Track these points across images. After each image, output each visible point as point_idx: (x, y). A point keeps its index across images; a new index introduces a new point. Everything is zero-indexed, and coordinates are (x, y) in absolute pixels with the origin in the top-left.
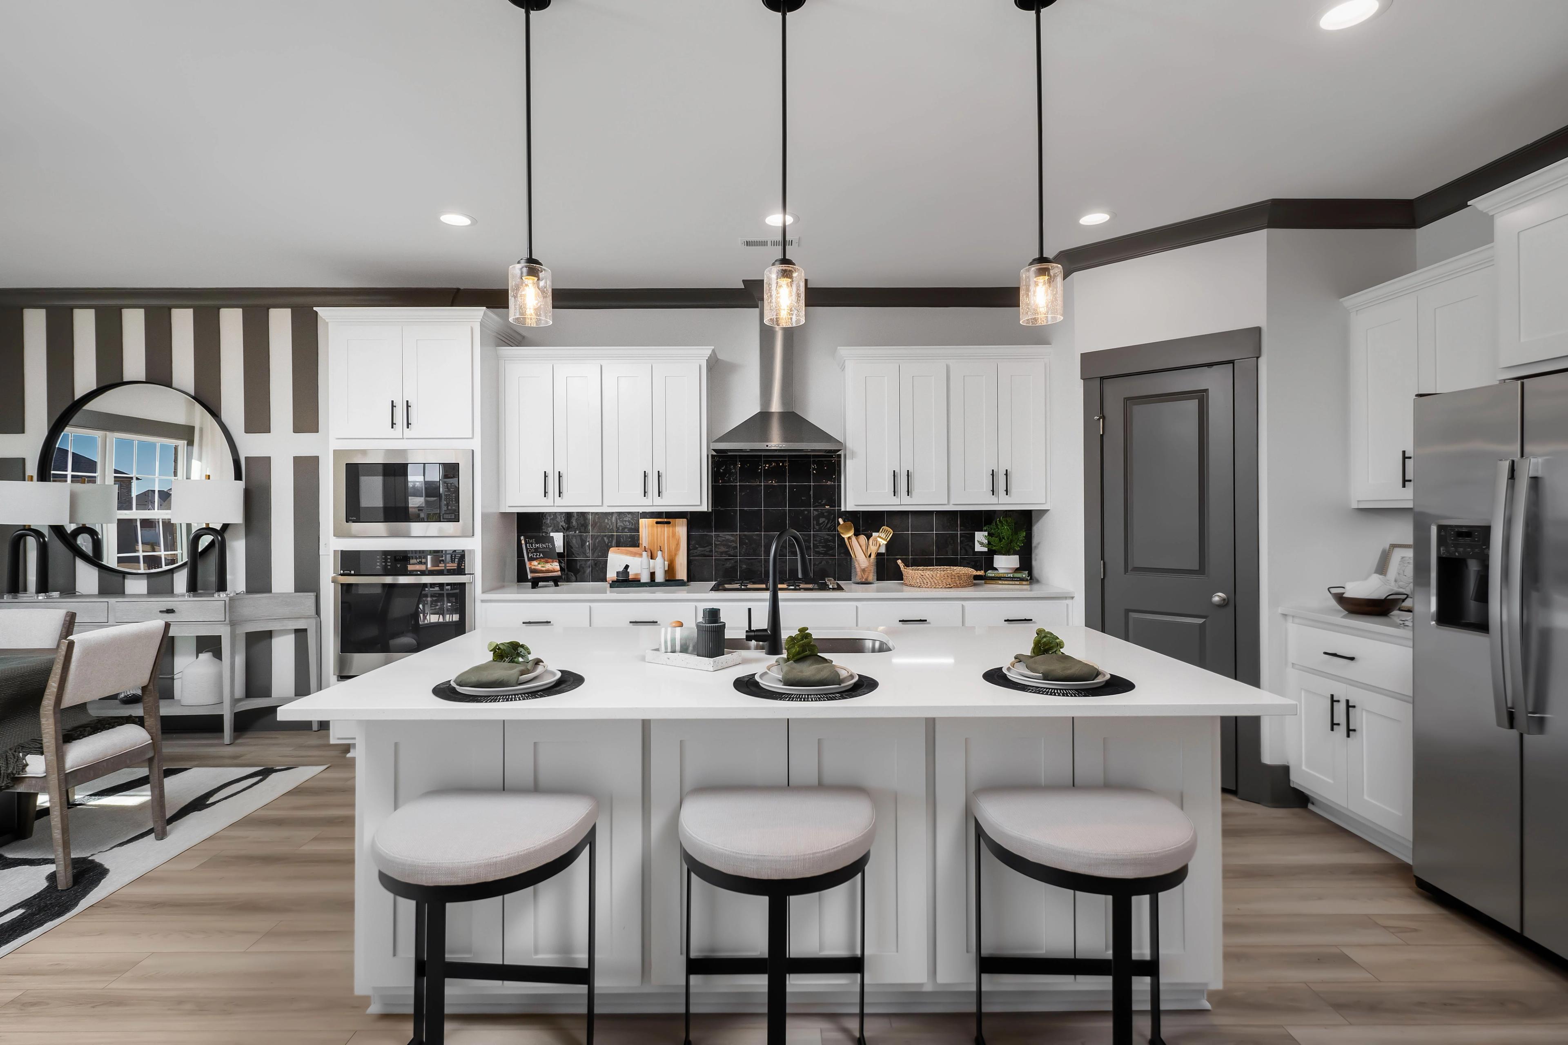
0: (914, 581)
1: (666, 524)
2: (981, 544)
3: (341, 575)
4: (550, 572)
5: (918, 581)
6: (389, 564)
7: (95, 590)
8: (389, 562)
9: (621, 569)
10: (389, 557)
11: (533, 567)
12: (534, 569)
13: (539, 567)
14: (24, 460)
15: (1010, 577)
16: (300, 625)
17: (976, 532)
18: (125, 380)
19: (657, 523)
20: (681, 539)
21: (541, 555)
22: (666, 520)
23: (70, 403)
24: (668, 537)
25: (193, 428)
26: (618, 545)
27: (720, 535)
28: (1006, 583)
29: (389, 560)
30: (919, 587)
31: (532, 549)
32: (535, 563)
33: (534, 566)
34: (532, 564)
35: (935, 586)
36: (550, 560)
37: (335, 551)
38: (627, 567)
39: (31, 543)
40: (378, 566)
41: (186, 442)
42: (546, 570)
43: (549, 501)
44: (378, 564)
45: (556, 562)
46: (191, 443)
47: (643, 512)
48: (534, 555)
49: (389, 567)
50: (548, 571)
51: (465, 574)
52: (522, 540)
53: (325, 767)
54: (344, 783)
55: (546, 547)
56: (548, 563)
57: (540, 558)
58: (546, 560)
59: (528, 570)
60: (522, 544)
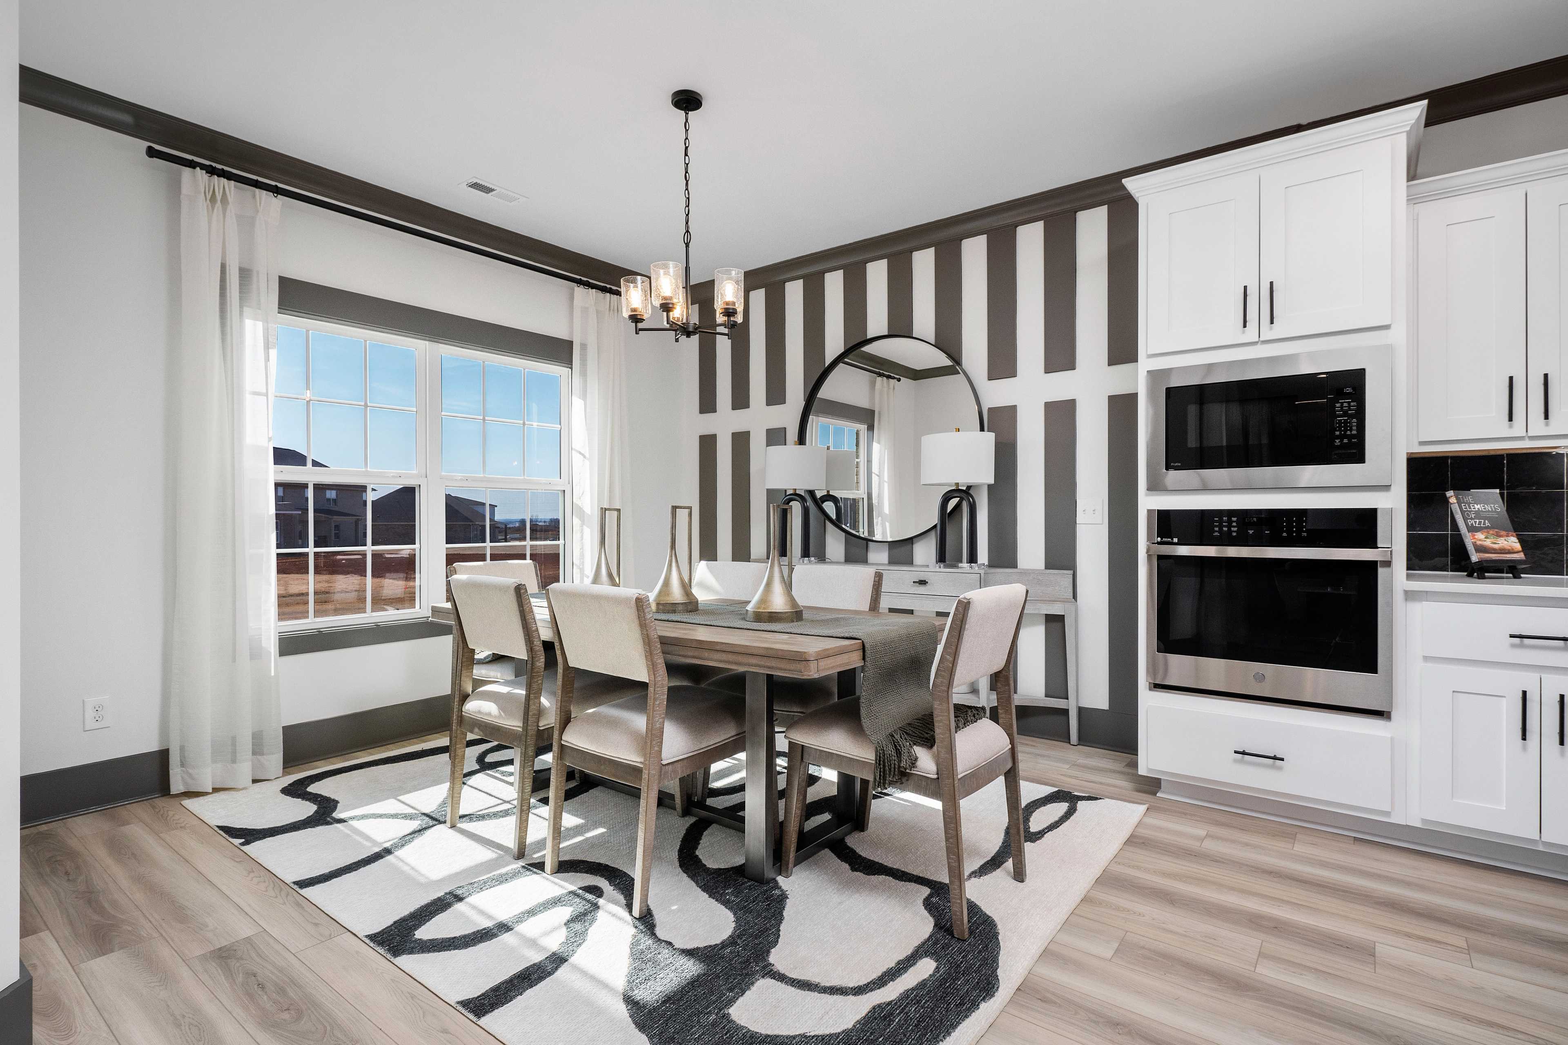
3: (1158, 543)
4: (1506, 553)
6: (1235, 529)
7: (842, 558)
8: (1234, 527)
10: (1234, 519)
11: (1479, 543)
12: (1482, 546)
13: (1488, 543)
14: (785, 428)
16: (1056, 609)
18: (870, 335)
21: (1487, 524)
23: (823, 369)
25: (874, 411)
29: (1234, 524)
31: (1470, 511)
32: (1480, 536)
33: (1480, 540)
34: (1476, 537)
36: (1503, 533)
37: (1149, 511)
39: (796, 507)
40: (1216, 531)
41: (866, 426)
42: (1500, 549)
43: (1516, 428)
44: (1217, 529)
45: (1512, 536)
46: (871, 428)
48: (1475, 522)
49: (1234, 534)
50: (1502, 551)
51: (1378, 548)
52: (1449, 498)
53: (1143, 808)
54: (1198, 844)
55: (1492, 511)
56: (1501, 536)
57: (1487, 528)
58: (1496, 532)
59: (1470, 548)
60: (1452, 504)
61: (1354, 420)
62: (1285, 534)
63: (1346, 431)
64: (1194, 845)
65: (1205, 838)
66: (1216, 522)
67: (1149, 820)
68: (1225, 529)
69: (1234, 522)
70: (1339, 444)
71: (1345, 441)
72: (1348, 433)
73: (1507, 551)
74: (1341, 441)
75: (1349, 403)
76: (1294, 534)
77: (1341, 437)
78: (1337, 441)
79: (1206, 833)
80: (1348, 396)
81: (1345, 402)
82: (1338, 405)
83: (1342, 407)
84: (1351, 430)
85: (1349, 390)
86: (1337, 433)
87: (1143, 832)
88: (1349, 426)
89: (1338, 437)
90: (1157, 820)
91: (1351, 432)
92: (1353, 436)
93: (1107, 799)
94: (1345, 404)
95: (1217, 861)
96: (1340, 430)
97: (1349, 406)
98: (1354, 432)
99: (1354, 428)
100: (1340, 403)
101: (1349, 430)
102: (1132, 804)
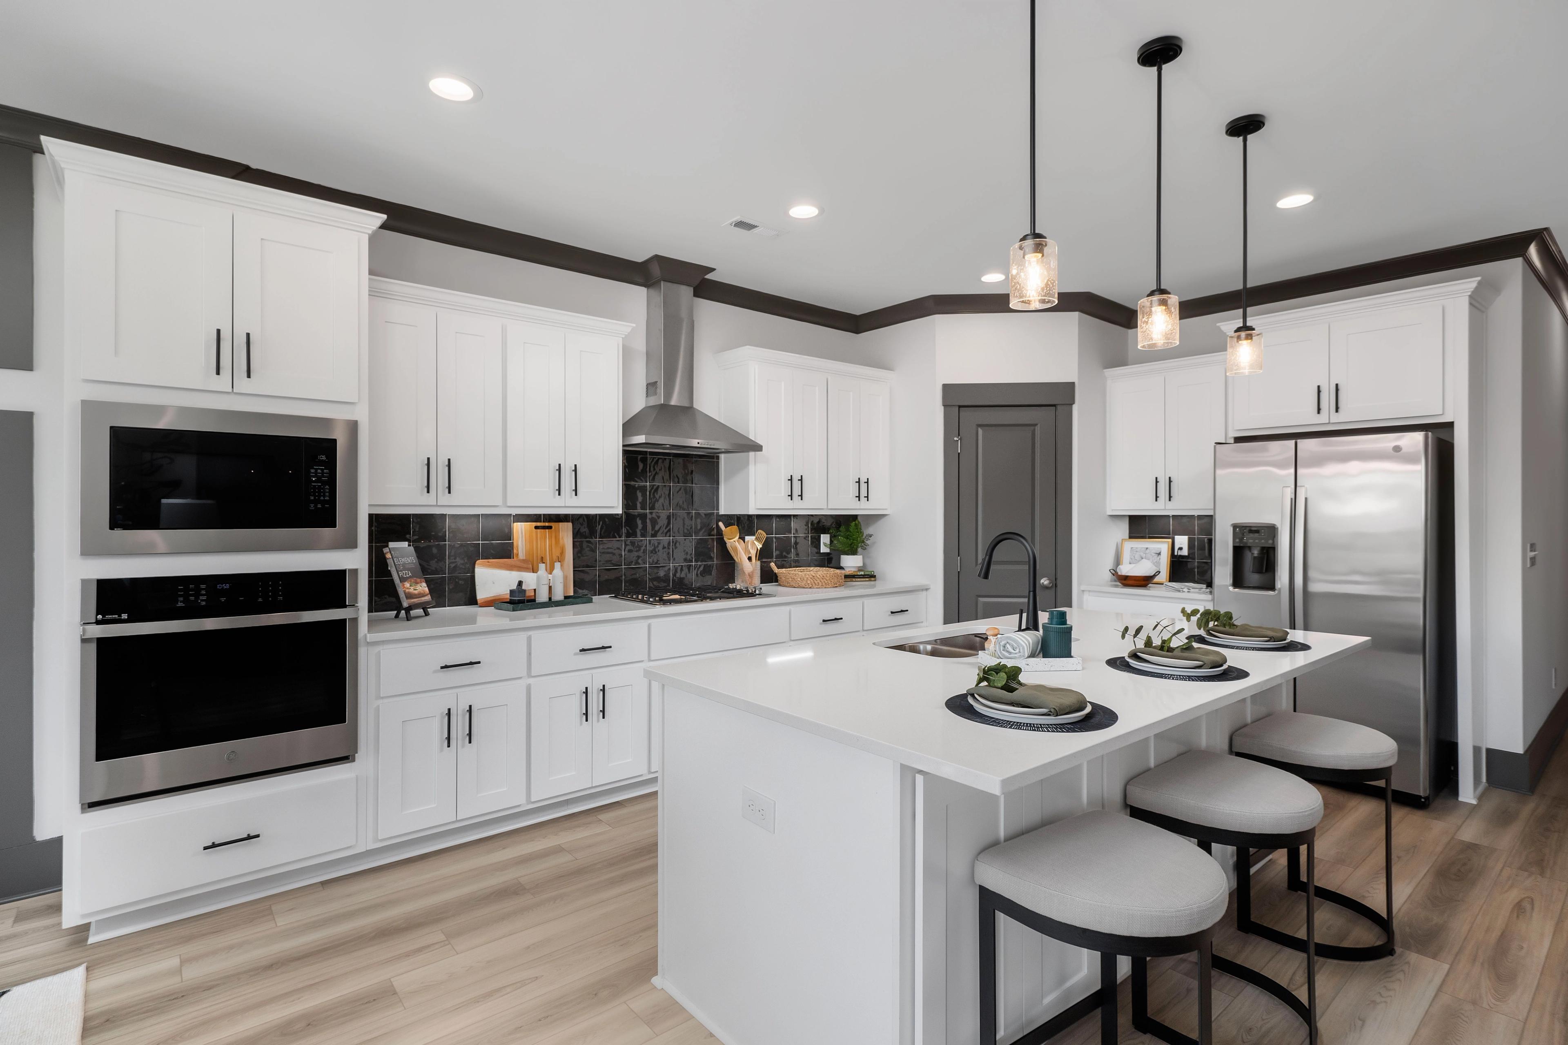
0: (805, 582)
1: (548, 529)
2: (825, 544)
3: (97, 623)
4: (423, 597)
5: (809, 582)
6: (205, 598)
9: (514, 587)
10: (203, 586)
11: (405, 590)
12: (408, 593)
13: (410, 589)
15: (862, 575)
17: (822, 535)
19: (536, 528)
20: (566, 546)
21: (409, 574)
22: (547, 524)
24: (551, 546)
26: (486, 557)
27: (604, 542)
28: (859, 580)
29: (203, 592)
30: (810, 588)
31: (399, 564)
32: (407, 585)
33: (406, 588)
34: (404, 586)
35: (825, 586)
36: (418, 580)
37: (84, 582)
38: (520, 583)
42: (418, 594)
43: (430, 499)
44: (181, 599)
45: (423, 581)
47: (516, 515)
48: (402, 574)
49: (203, 603)
50: (420, 595)
51: (347, 607)
52: (386, 553)
53: (80, 971)
54: (177, 979)
55: (411, 563)
56: (417, 583)
57: (410, 577)
58: (415, 580)
59: (402, 596)
60: (388, 559)
61: (327, 487)
62: (260, 600)
63: (319, 496)
64: (172, 983)
65: (181, 966)
66: (181, 590)
67: (96, 985)
68: (192, 598)
69: (203, 589)
70: (313, 508)
71: (319, 506)
72: (322, 498)
73: (422, 595)
74: (316, 506)
75: (322, 470)
76: (270, 599)
77: (316, 502)
78: (312, 505)
79: (179, 960)
80: (321, 463)
81: (319, 469)
82: (313, 471)
83: (316, 473)
84: (324, 496)
85: (323, 458)
86: (312, 498)
87: (100, 1005)
88: (322, 492)
89: (312, 501)
90: (107, 979)
91: (324, 498)
92: (324, 502)
93: (15, 988)
94: (319, 471)
95: (210, 988)
96: (315, 496)
97: (323, 473)
98: (327, 498)
99: (327, 494)
100: (314, 469)
101: (322, 496)
102: (59, 975)
